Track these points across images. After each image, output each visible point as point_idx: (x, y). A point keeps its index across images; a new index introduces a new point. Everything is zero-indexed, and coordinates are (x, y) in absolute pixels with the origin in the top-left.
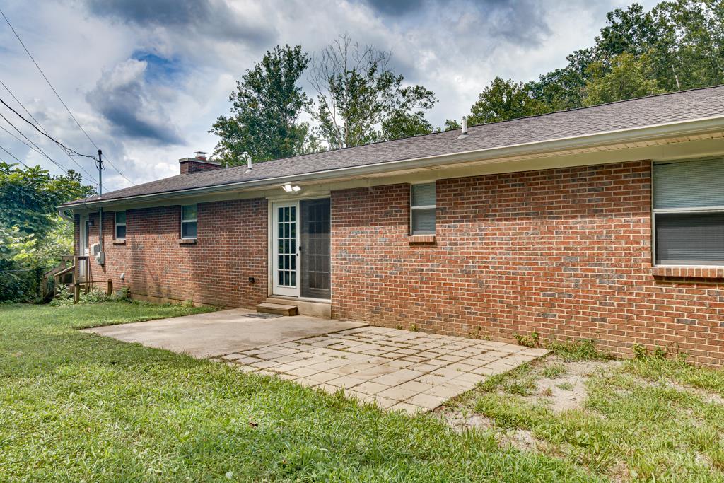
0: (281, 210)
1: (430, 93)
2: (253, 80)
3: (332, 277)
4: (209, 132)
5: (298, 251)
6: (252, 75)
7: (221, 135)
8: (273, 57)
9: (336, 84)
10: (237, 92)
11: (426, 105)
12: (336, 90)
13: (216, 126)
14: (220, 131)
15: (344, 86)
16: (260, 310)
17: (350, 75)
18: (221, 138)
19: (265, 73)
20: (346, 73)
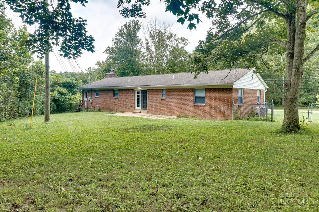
0: (137, 92)
1: (187, 40)
2: (121, 34)
3: (148, 106)
4: (104, 52)
5: (141, 100)
6: (120, 31)
7: (108, 53)
8: (128, 24)
9: (152, 34)
10: (115, 38)
11: (185, 44)
12: (152, 36)
13: (106, 50)
14: (108, 52)
15: (155, 35)
16: (133, 112)
17: (157, 31)
18: (108, 55)
19: (125, 30)
20: (156, 30)
